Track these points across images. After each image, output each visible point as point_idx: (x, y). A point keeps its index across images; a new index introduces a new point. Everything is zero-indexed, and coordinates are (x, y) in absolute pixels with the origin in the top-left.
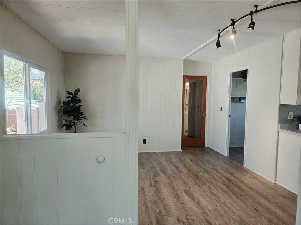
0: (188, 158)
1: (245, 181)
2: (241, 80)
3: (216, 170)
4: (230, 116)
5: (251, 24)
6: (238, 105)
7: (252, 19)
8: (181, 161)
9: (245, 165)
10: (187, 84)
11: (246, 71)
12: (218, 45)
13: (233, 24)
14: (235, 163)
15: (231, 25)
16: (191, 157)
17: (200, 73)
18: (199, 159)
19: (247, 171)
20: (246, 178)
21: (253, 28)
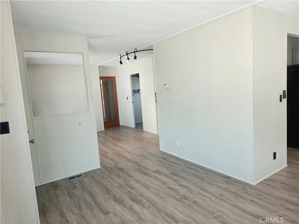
0: (110, 133)
1: (144, 136)
2: (137, 78)
3: (128, 135)
4: (133, 102)
5: (135, 57)
6: (137, 94)
7: (135, 55)
8: (106, 134)
9: (144, 129)
10: (101, 81)
11: (138, 74)
12: (121, 63)
13: (127, 54)
14: (138, 130)
15: (126, 55)
16: (112, 132)
17: (110, 75)
18: (118, 132)
19: (145, 132)
20: (144, 135)
21: (136, 59)
